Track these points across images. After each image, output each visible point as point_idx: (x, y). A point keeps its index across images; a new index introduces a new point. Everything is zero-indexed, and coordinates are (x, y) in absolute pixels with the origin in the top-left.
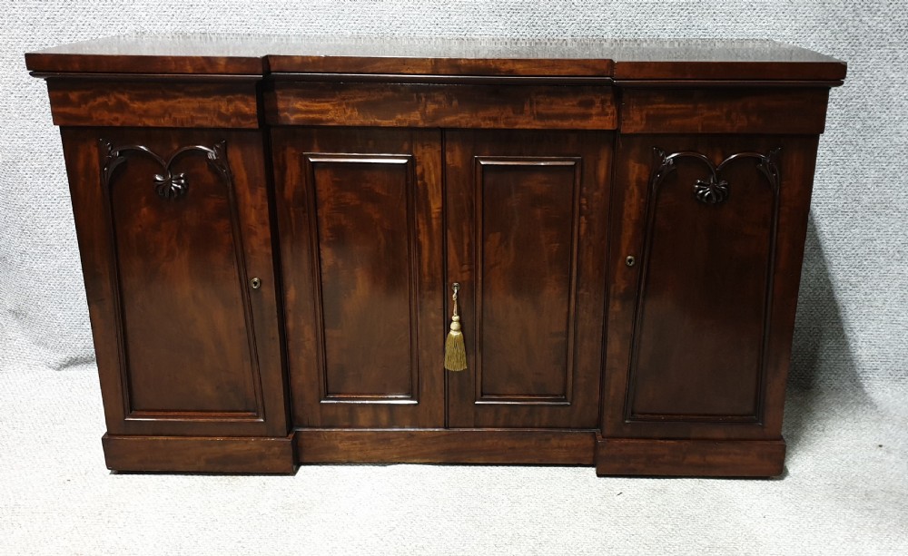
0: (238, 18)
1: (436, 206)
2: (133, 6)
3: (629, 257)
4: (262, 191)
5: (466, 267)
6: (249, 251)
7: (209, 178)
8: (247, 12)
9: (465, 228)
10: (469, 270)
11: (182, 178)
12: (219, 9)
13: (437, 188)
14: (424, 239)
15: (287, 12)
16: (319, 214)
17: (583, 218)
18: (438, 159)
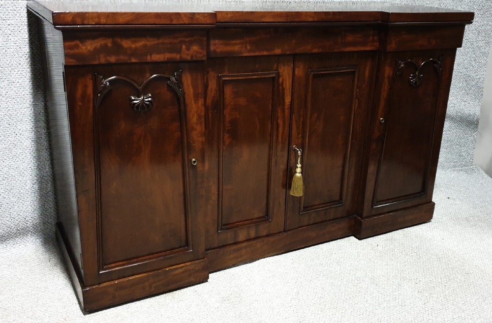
1: (288, 100)
3: (381, 119)
4: (201, 102)
5: (300, 135)
6: (191, 142)
7: (168, 95)
9: (301, 113)
10: (302, 137)
11: (150, 97)
13: (289, 90)
14: (280, 122)
16: (225, 113)
17: (357, 100)
18: (291, 72)
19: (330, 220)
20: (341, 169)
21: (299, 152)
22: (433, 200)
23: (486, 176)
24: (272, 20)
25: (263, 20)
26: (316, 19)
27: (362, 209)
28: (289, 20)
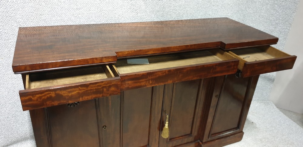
0: (60, 18)
2: (15, 17)
8: (64, 16)
12: (52, 15)
15: (80, 15)
19: (184, 144)
20: (192, 119)
21: (167, 116)
22: (244, 131)
23: (275, 107)
24: (153, 53)
25: (148, 53)
26: (179, 50)
27: (203, 139)
28: (163, 52)
